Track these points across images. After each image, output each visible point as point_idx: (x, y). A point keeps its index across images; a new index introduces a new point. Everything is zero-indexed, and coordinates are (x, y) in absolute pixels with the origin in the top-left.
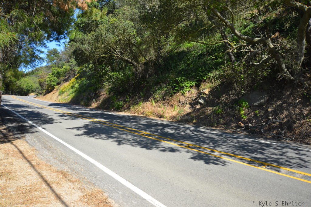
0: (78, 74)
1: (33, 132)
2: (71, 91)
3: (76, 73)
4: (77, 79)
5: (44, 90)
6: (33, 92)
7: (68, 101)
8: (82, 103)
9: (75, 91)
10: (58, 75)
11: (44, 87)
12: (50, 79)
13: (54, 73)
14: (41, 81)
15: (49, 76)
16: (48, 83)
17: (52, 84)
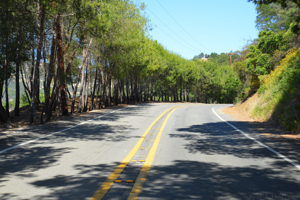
11: (246, 81)
12: (252, 59)
13: (263, 43)
14: (240, 67)
15: (252, 51)
16: (249, 70)
17: (256, 71)
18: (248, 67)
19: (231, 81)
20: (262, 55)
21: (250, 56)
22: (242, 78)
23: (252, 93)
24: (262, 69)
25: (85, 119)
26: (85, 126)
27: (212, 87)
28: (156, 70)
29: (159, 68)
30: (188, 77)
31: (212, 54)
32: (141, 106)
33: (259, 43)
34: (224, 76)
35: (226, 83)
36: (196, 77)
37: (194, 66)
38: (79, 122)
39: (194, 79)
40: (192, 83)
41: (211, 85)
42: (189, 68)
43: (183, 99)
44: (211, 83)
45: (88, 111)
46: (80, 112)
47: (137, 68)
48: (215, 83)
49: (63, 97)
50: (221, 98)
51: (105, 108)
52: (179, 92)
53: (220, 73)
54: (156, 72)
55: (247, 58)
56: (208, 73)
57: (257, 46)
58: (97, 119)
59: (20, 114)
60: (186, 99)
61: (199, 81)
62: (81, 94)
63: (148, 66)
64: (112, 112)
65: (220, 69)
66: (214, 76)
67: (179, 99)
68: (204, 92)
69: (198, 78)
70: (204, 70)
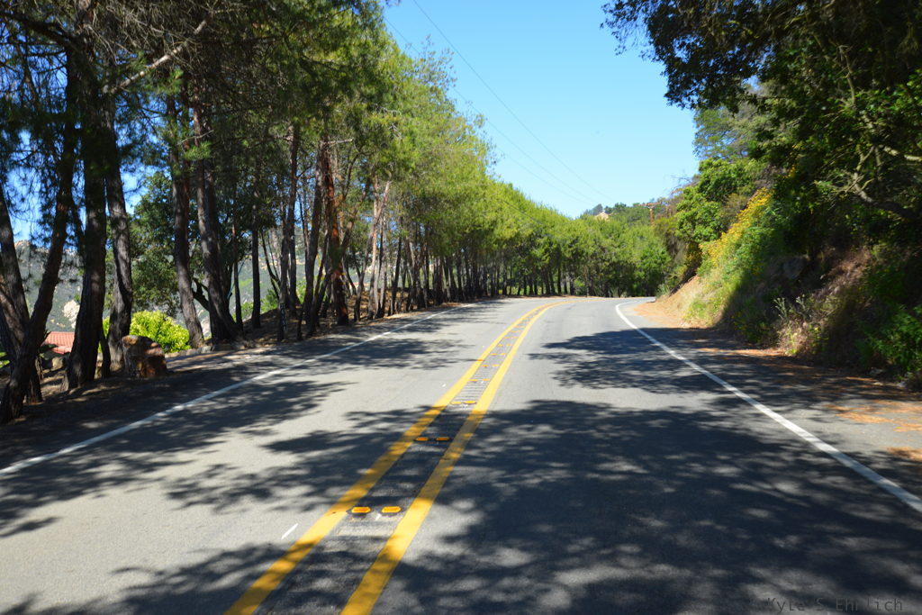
2: (735, 257)
5: (678, 265)
10: (727, 189)
11: (679, 254)
12: (689, 213)
13: (708, 182)
14: (666, 228)
15: (688, 197)
16: (683, 233)
17: (696, 235)
18: (681, 227)
19: (651, 256)
20: (707, 204)
21: (684, 207)
22: (671, 248)
23: (689, 275)
24: (706, 231)
25: (379, 330)
26: (378, 343)
27: (616, 266)
28: (511, 239)
29: (517, 235)
30: (572, 249)
31: (617, 206)
32: (484, 306)
33: (699, 183)
34: (638, 246)
35: (642, 259)
36: (586, 250)
37: (583, 229)
38: (368, 337)
39: (583, 252)
40: (579, 260)
41: (614, 262)
42: (572, 233)
43: (563, 290)
44: (614, 259)
45: (386, 316)
46: (371, 318)
47: (476, 235)
48: (621, 259)
49: (338, 292)
50: (635, 286)
51: (418, 310)
52: (555, 279)
53: (631, 241)
54: (511, 241)
55: (678, 211)
56: (609, 241)
57: (696, 187)
58: (401, 331)
59: (262, 324)
60: (569, 290)
61: (592, 257)
62: (372, 286)
63: (497, 231)
64: (429, 318)
65: (630, 233)
66: (619, 246)
67: (557, 291)
68: (601, 277)
69: (591, 250)
70: (601, 237)
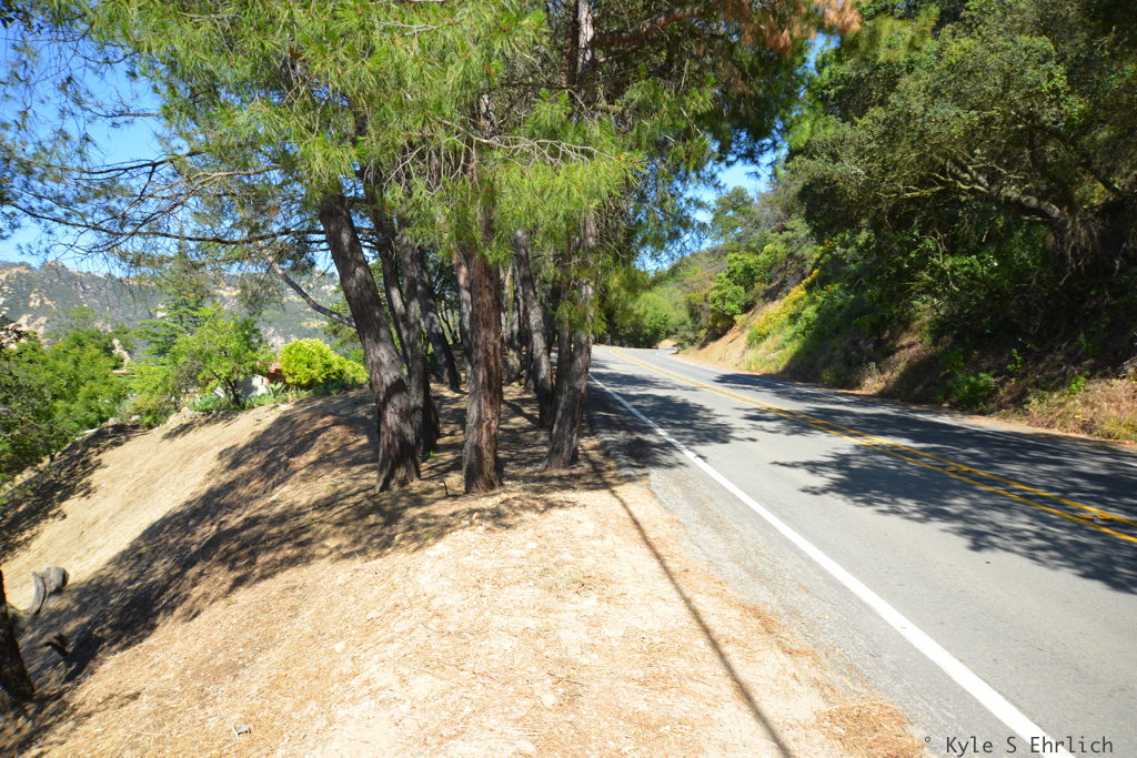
0: (816, 271)
1: (670, 466)
2: (790, 330)
3: (809, 267)
4: (809, 288)
5: (701, 328)
6: (668, 335)
7: (777, 367)
8: (826, 375)
9: (803, 333)
10: (747, 277)
11: (702, 320)
12: (720, 293)
13: (735, 271)
16: (715, 306)
20: (734, 287)
23: (715, 335)
24: (733, 307)
57: (726, 274)
